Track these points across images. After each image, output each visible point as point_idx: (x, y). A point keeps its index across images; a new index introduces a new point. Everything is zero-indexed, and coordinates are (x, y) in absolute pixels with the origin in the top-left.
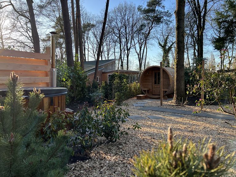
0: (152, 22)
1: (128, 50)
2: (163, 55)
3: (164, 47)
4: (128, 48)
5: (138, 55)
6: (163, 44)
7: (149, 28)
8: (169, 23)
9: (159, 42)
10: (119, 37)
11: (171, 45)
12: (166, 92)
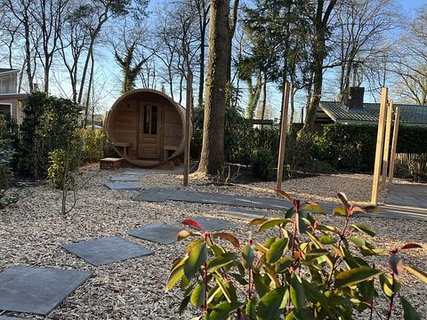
0: (107, 7)
1: (48, 56)
2: (123, 79)
3: (126, 64)
4: (49, 52)
5: (71, 72)
7: (100, 19)
8: (143, 16)
9: (116, 54)
10: (25, 22)
11: (141, 64)
12: (173, 152)
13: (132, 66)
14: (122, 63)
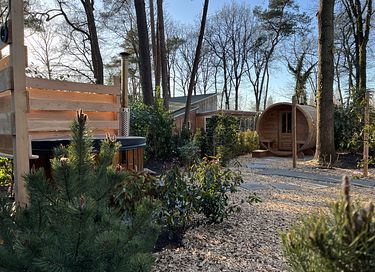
0: (277, 33)
1: (237, 78)
2: (295, 85)
3: (297, 72)
4: (238, 75)
5: (254, 86)
6: (295, 67)
7: (273, 43)
8: (306, 32)
9: (289, 65)
10: (224, 59)
11: (310, 69)
12: (302, 145)
13: (303, 73)
14: (295, 72)
